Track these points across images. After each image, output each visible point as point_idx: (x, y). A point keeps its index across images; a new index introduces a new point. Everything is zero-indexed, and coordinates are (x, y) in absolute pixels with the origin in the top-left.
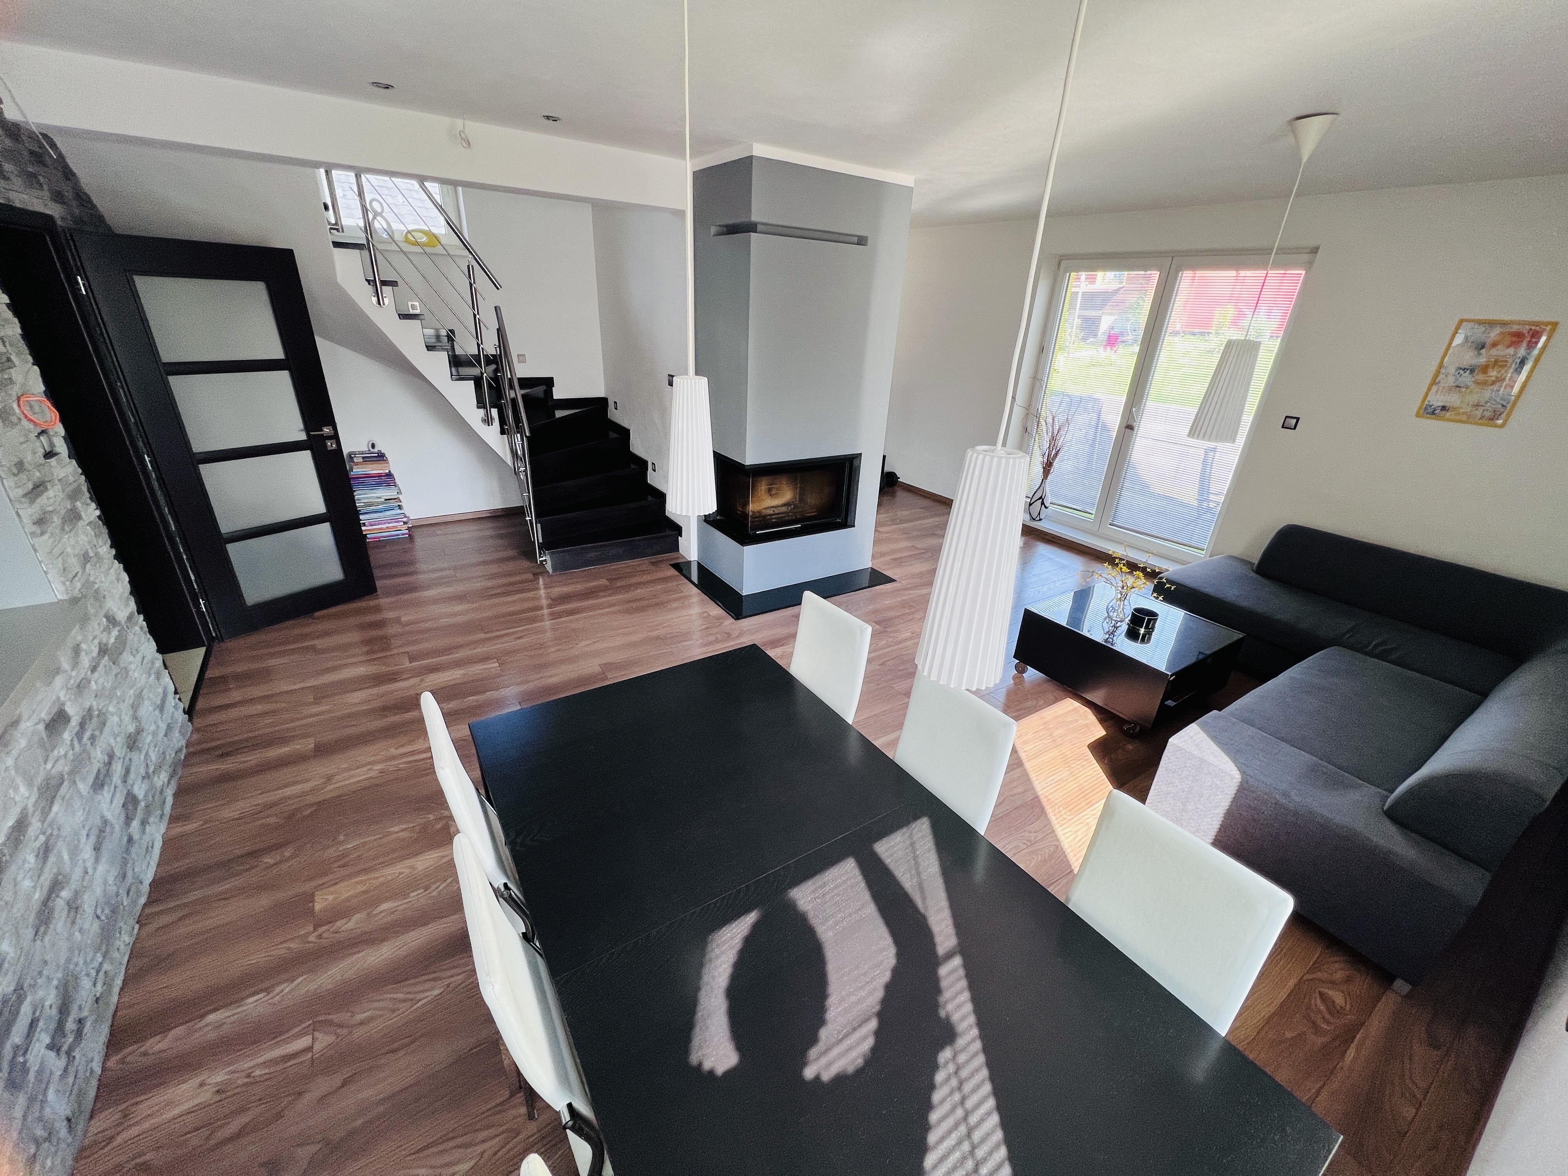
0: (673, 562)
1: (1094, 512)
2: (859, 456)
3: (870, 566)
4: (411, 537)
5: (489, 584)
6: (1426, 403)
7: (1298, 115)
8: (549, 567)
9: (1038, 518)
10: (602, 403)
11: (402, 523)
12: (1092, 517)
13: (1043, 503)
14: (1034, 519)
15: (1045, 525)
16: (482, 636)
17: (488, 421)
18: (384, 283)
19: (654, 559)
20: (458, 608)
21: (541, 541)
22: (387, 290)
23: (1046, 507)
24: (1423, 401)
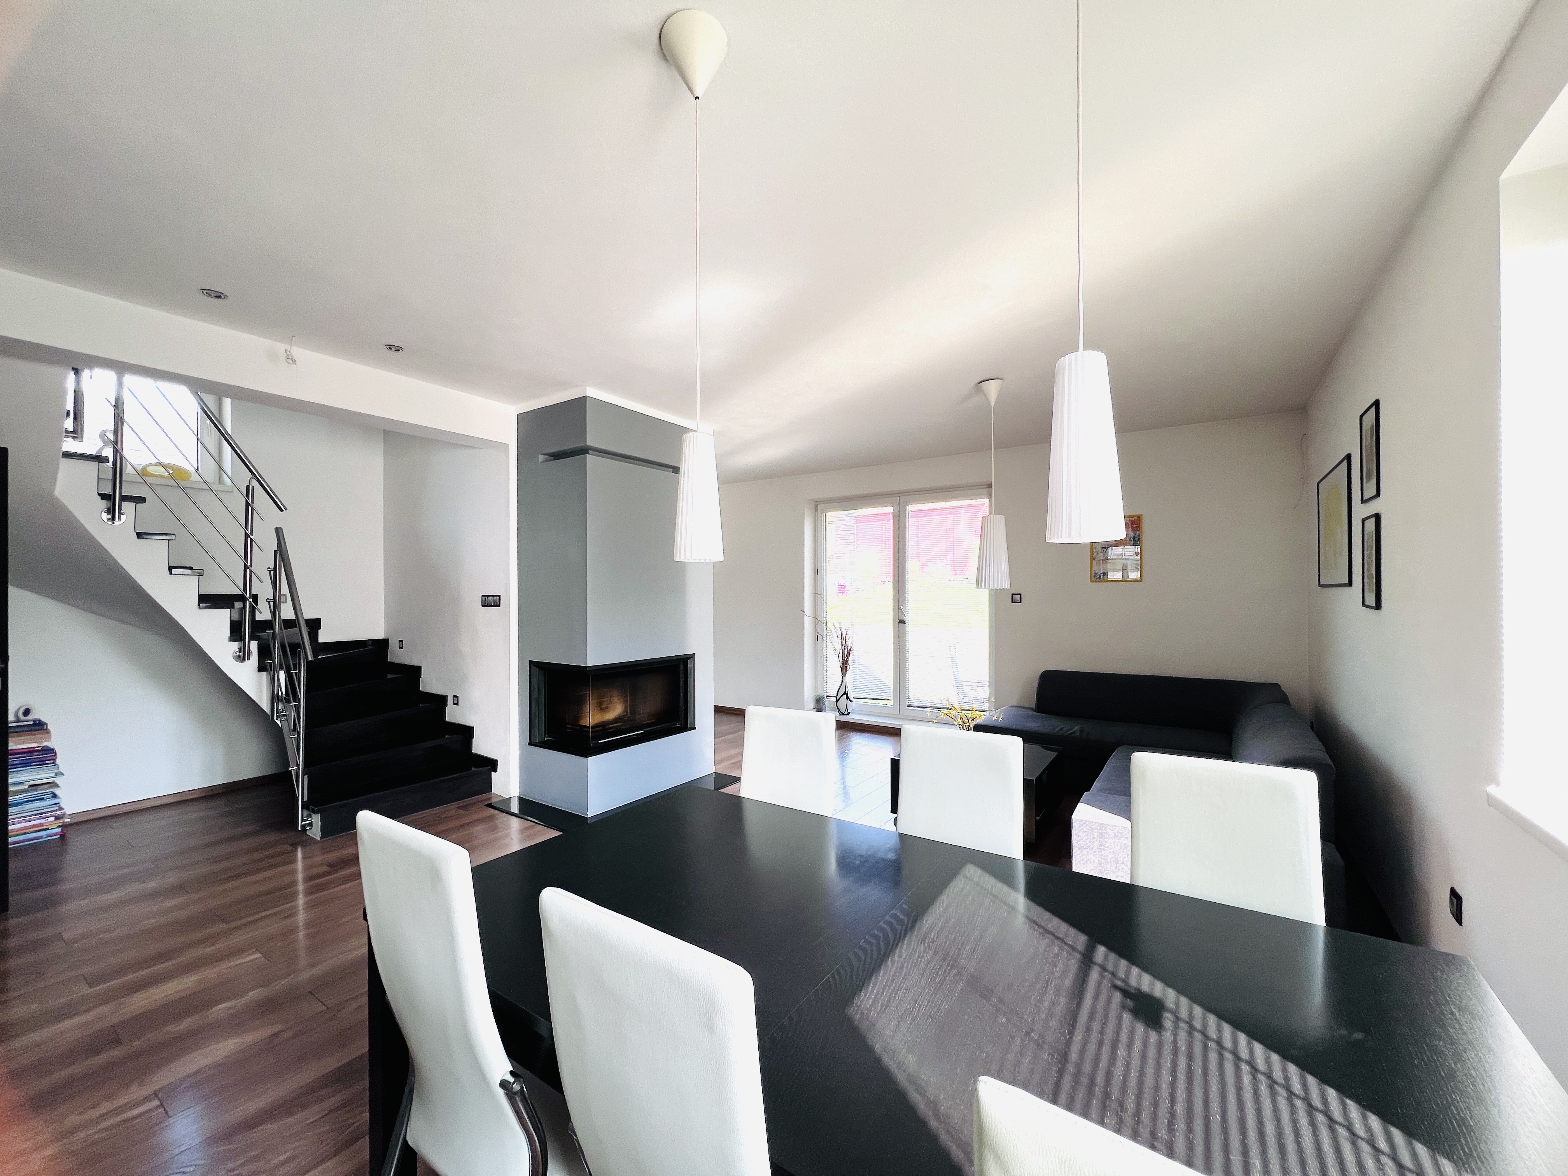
0: (486, 803)
1: (892, 699)
2: (693, 656)
3: (714, 771)
4: (63, 836)
5: (216, 867)
6: (1093, 572)
7: (981, 380)
8: (315, 832)
9: (846, 713)
10: (382, 645)
11: (53, 819)
12: (891, 703)
13: (848, 698)
14: (843, 714)
15: (853, 718)
16: (223, 926)
17: (242, 656)
18: (124, 498)
19: (461, 803)
20: (168, 904)
21: (306, 799)
22: (128, 507)
23: (851, 701)
24: (1091, 572)
